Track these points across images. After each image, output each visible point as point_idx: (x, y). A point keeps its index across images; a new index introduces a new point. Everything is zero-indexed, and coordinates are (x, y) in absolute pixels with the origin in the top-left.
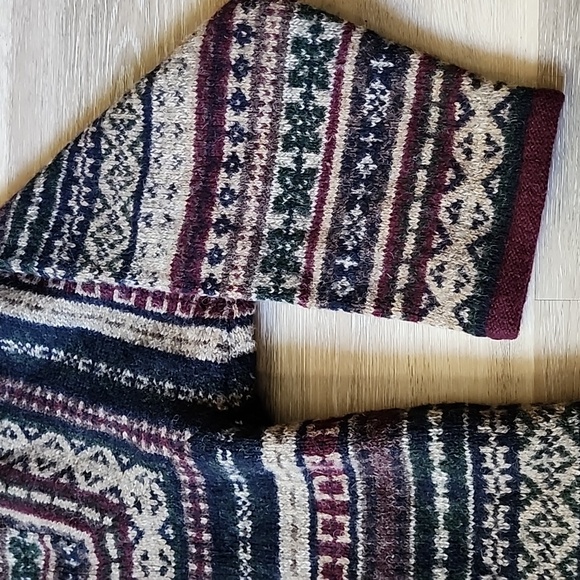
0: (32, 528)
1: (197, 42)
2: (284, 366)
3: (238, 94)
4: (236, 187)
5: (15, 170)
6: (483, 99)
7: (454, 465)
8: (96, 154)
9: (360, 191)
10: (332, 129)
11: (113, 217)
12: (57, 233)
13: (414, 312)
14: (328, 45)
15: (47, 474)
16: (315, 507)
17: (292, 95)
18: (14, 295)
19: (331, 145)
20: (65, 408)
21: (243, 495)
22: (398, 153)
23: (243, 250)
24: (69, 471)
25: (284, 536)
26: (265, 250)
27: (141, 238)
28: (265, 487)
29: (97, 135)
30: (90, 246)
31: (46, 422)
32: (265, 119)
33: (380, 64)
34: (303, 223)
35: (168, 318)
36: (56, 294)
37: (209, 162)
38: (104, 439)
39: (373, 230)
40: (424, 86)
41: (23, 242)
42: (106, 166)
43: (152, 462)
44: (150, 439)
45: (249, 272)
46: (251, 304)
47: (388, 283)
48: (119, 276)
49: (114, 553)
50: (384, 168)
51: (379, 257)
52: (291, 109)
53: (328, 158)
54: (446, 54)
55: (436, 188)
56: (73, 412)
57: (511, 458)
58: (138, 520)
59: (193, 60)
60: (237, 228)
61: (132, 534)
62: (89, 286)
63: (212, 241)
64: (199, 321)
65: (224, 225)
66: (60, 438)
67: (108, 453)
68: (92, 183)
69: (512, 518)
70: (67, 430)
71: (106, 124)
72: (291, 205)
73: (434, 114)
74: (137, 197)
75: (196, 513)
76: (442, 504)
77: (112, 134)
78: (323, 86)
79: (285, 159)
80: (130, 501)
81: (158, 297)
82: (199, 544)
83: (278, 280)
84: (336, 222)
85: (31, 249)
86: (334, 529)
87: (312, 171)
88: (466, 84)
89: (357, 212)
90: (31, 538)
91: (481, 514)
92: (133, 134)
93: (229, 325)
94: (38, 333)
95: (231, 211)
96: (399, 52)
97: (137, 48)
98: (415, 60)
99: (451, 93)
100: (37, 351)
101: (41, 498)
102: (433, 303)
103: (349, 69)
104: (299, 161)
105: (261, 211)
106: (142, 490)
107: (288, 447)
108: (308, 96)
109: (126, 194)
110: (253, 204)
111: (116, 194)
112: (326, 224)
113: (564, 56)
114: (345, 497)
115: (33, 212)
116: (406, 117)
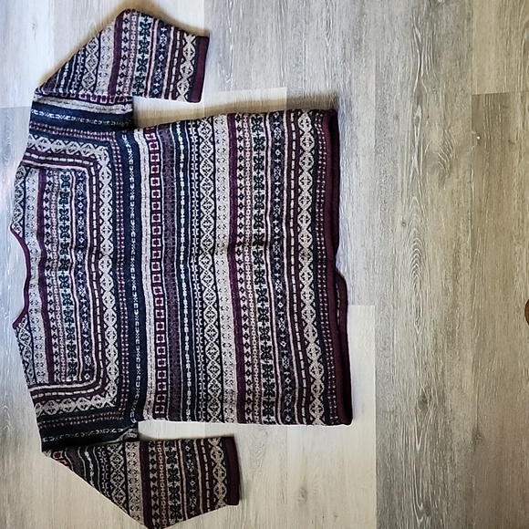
0: (68, 170)
1: (114, 23)
2: (141, 117)
3: (125, 38)
4: (126, 64)
5: (57, 63)
6: (189, 39)
7: (183, 135)
8: (84, 56)
9: (160, 65)
10: (152, 47)
11: (90, 74)
12: (73, 80)
13: (174, 98)
14: (149, 24)
15: (72, 153)
16: (150, 152)
17: (141, 38)
18: (60, 100)
19: (152, 52)
20: (77, 133)
21: (130, 152)
22: (169, 54)
23: (128, 82)
24: (79, 152)
25: (142, 162)
26: (134, 82)
27: (98, 80)
28: (136, 147)
29: (85, 51)
30: (83, 83)
31: (71, 139)
32: (133, 45)
33: (163, 30)
34: (145, 74)
35: (108, 104)
36: (73, 99)
37: (118, 57)
38: (89, 141)
39: (163, 76)
40: (175, 36)
41: (63, 83)
42: (87, 60)
43: (103, 144)
44: (103, 136)
45: (130, 89)
46: (131, 98)
47: (168, 90)
48: (92, 92)
49: (93, 173)
50: (166, 58)
51: (165, 83)
52: (141, 42)
53: (151, 55)
54: (182, 27)
55: (179, 63)
56: (79, 134)
57: (196, 130)
58: (100, 162)
59: (112, 28)
60: (126, 76)
61: (99, 167)
62: (83, 96)
63: (119, 80)
64: (116, 103)
65: (122, 76)
66: (75, 143)
67: (91, 145)
68: (83, 65)
69: (198, 148)
70: (77, 140)
71: (87, 47)
72: (141, 69)
73: (178, 43)
74: (97, 68)
75: (117, 159)
76: (182, 147)
77: (89, 50)
78: (149, 35)
79: (139, 56)
80: (98, 157)
81: (104, 98)
82: (118, 168)
83: (138, 90)
84: (154, 74)
85: (65, 85)
86: (155, 158)
87: (147, 60)
88: (185, 35)
89: (159, 70)
90: (68, 173)
91: (191, 148)
92: (95, 50)
93: (125, 104)
94: (67, 111)
95: (124, 71)
96: (168, 26)
97: (95, 24)
98: (173, 28)
99: (182, 38)
100: (67, 118)
101: (71, 160)
102: (179, 94)
103: (155, 31)
104: (143, 57)
105: (133, 71)
106: (102, 153)
107: (141, 132)
108: (145, 38)
109: (94, 68)
110: (130, 69)
111: (90, 68)
112: (151, 74)
113: (210, 28)
114: (157, 148)
115: (65, 74)
116: (171, 44)
